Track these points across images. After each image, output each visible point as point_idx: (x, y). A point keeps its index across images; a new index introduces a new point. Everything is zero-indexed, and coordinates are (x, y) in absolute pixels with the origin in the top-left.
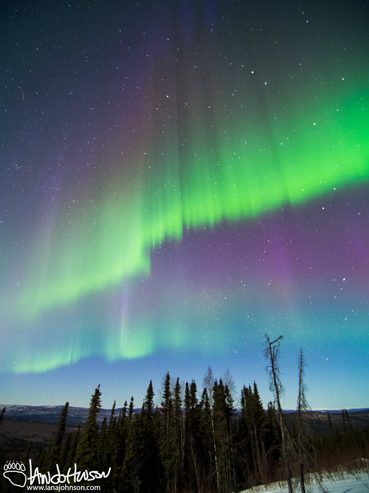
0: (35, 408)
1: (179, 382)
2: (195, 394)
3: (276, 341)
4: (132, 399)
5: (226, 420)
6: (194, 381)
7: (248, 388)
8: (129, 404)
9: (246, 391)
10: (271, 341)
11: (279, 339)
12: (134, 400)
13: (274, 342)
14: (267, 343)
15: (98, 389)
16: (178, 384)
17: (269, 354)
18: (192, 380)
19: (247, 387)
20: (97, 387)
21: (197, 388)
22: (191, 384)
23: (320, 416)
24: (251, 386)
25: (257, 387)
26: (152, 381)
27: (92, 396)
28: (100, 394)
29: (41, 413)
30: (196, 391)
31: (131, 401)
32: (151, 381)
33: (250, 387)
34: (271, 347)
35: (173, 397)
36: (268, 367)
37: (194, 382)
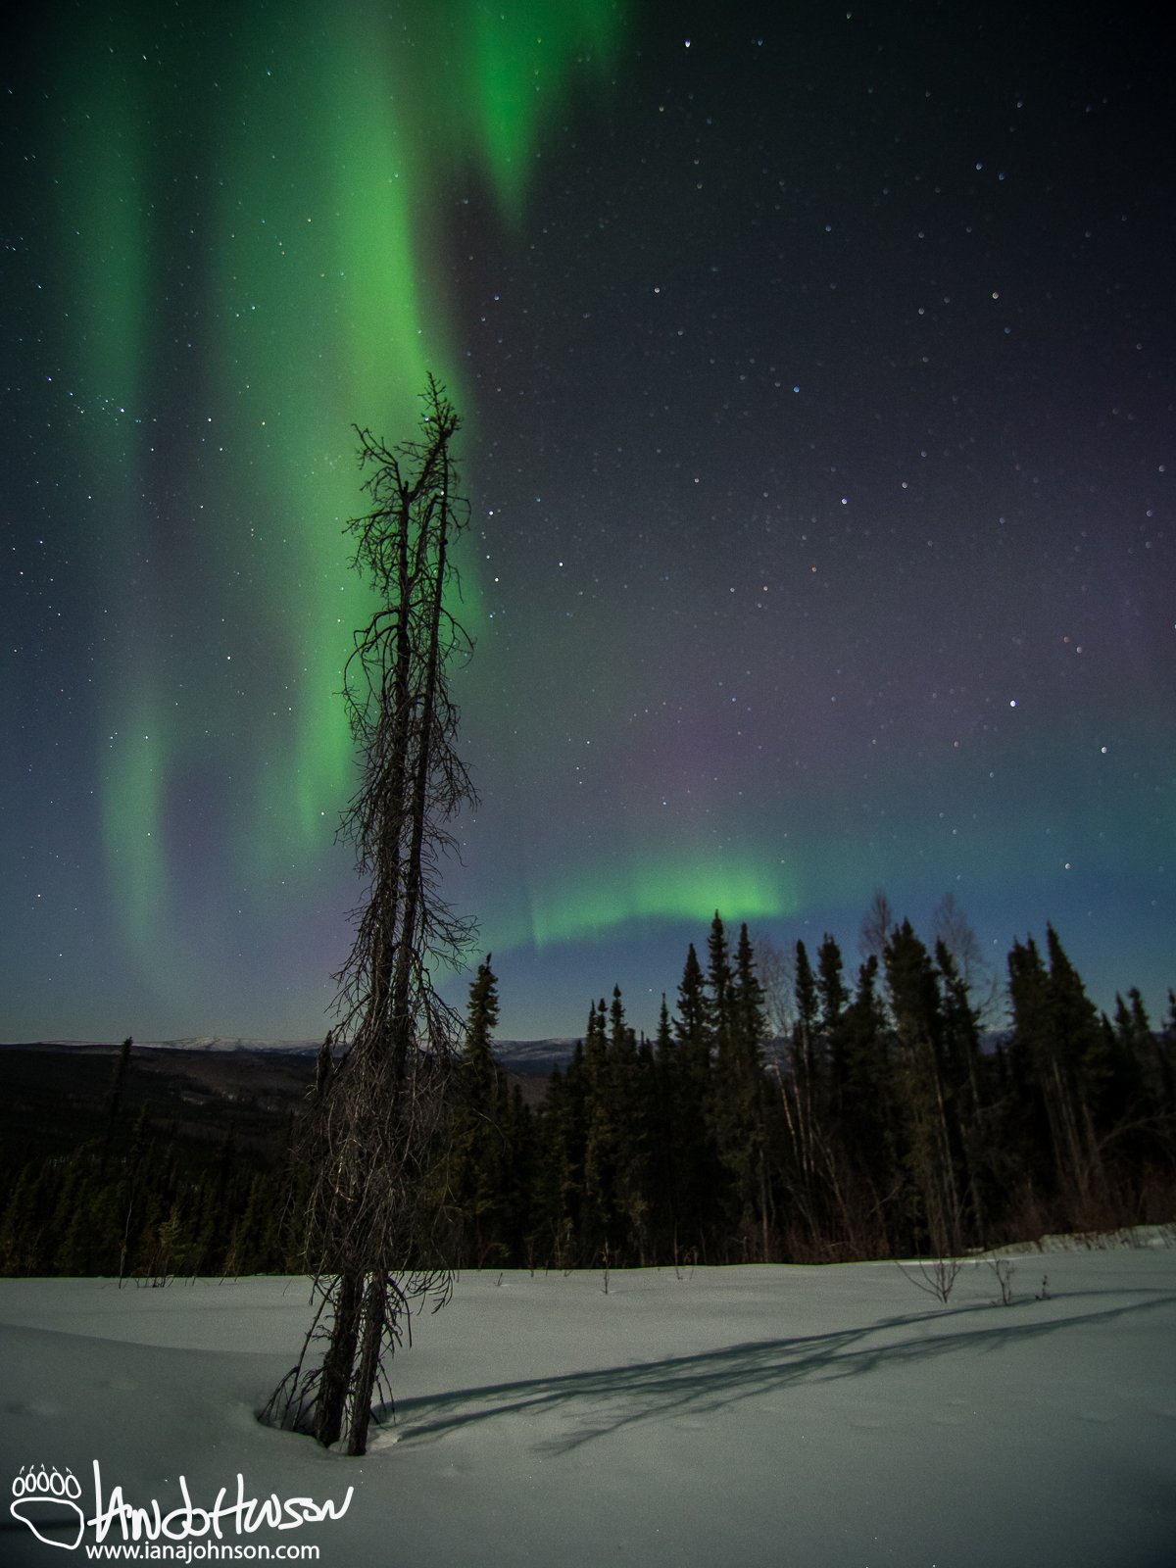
0: (527, 1045)
1: (749, 939)
2: (837, 976)
4: (617, 993)
5: (930, 1043)
6: (832, 938)
7: (1027, 947)
8: (609, 1005)
9: (1022, 959)
12: (623, 995)
15: (486, 965)
16: (744, 943)
18: (826, 936)
19: (1024, 943)
20: (484, 962)
21: (843, 957)
22: (821, 948)
24: (1033, 938)
25: (1061, 942)
26: (694, 946)
27: (472, 985)
28: (494, 980)
29: (542, 1057)
30: (840, 966)
31: (615, 998)
32: (691, 945)
33: (1031, 943)
35: (737, 981)
37: (833, 942)
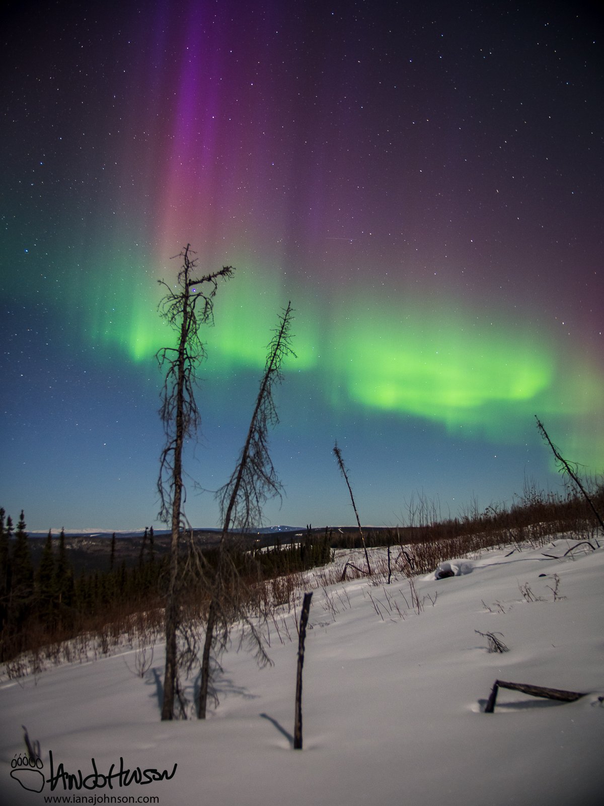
3: (209, 279)
10: (194, 275)
11: (220, 276)
13: (201, 281)
14: (183, 278)
17: (179, 312)
23: (85, 543)
34: (191, 293)
36: (167, 350)
